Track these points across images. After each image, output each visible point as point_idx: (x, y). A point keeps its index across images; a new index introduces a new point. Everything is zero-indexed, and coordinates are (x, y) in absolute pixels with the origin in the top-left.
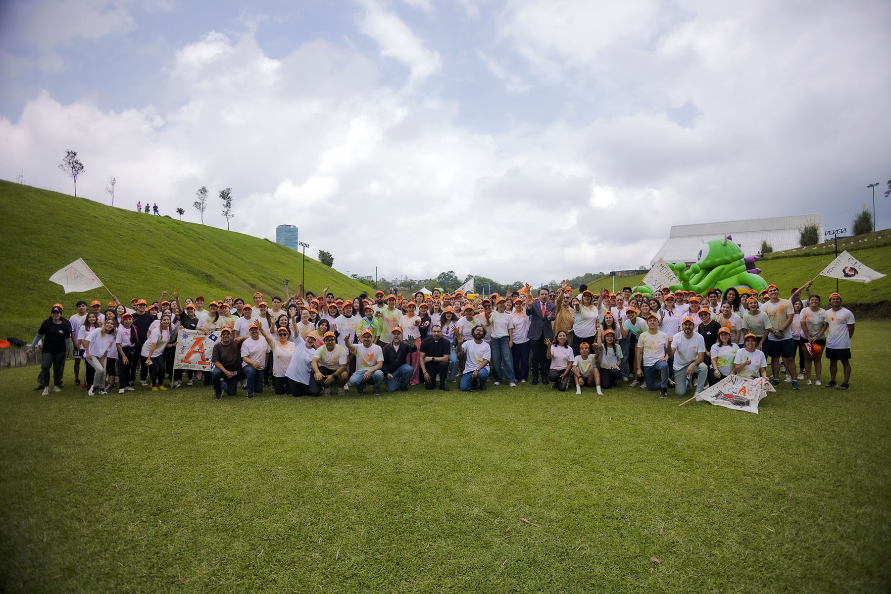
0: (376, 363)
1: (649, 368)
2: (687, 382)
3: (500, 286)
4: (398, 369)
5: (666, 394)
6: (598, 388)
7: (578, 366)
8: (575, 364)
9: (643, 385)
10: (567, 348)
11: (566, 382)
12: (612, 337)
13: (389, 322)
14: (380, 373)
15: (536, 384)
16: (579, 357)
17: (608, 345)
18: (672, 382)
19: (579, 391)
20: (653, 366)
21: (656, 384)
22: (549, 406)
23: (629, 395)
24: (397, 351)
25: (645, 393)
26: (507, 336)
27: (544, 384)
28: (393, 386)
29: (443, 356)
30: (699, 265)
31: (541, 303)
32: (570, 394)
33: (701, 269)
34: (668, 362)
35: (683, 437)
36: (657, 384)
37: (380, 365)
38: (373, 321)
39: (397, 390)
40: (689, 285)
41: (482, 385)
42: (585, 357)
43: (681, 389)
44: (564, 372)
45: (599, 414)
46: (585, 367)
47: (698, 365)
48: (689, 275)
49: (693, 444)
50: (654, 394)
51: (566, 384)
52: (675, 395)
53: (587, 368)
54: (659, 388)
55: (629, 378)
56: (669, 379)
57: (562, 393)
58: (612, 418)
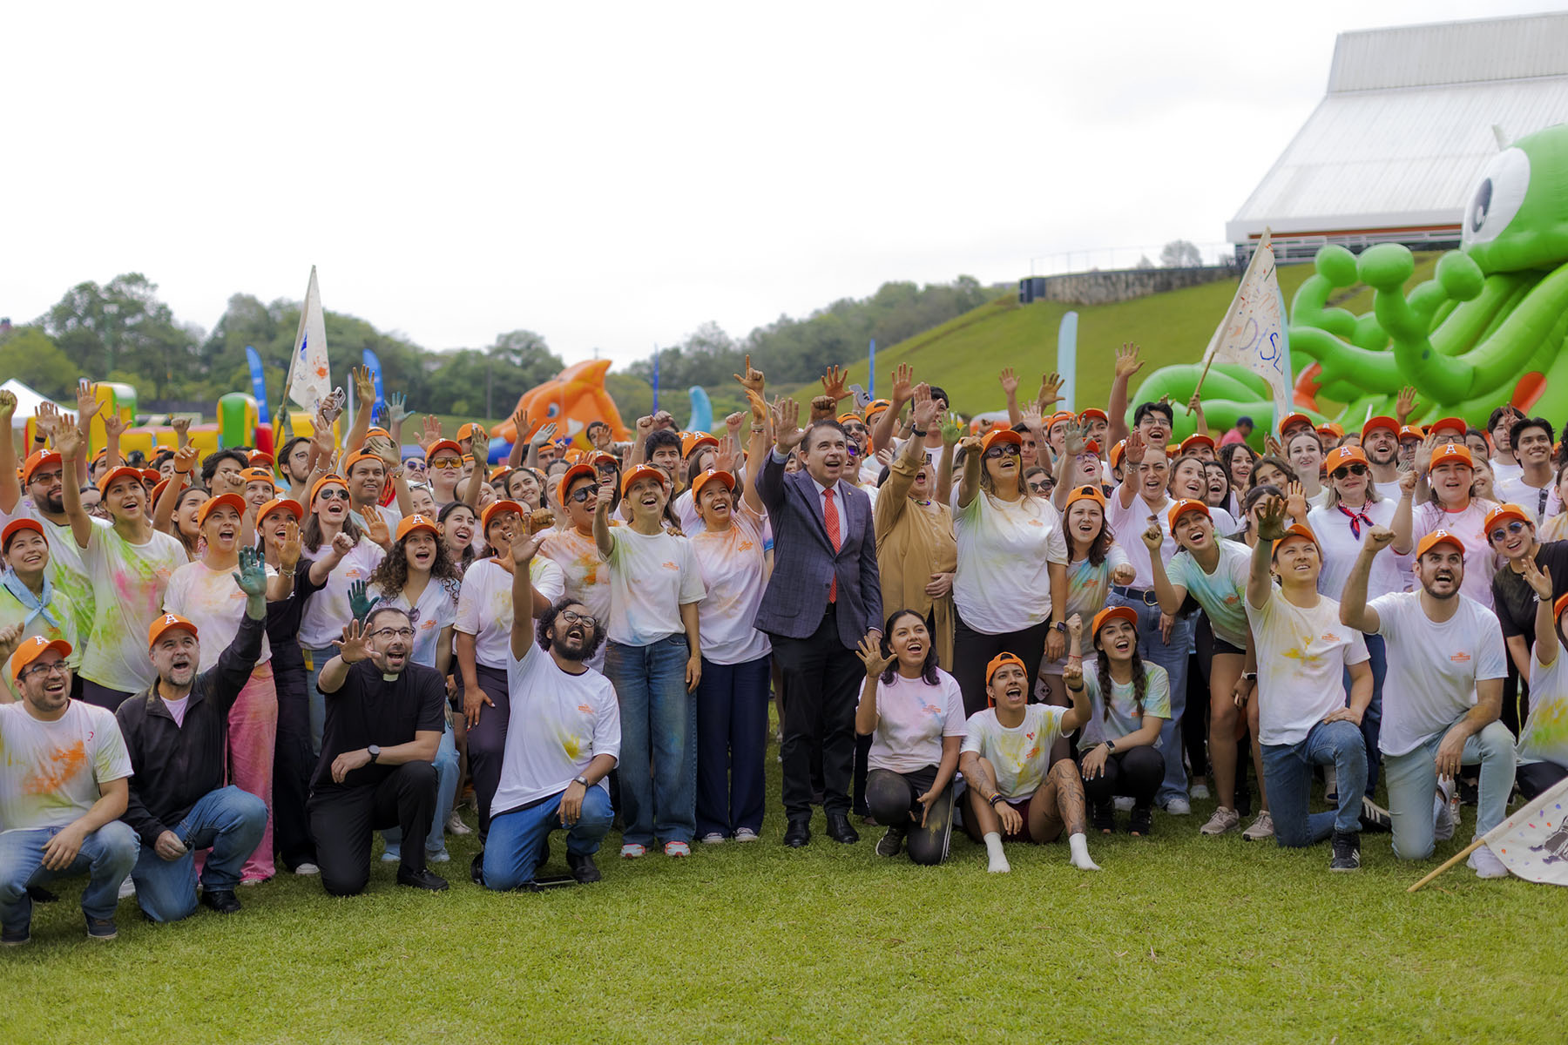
0: (97, 791)
1: (1285, 753)
2: (1438, 802)
3: (421, 358)
4: (195, 811)
5: (1356, 856)
6: (1078, 842)
7: (983, 754)
8: (971, 747)
9: (1256, 826)
10: (934, 681)
11: (939, 825)
12: (1127, 629)
13: (129, 596)
14: (121, 836)
15: (805, 842)
16: (985, 719)
17: (1113, 665)
18: (1374, 811)
19: (998, 859)
20: (1303, 744)
21: (1313, 818)
22: (897, 924)
23: (1207, 868)
24: (179, 721)
25: (1267, 856)
26: (675, 635)
27: (839, 839)
28: (172, 893)
29: (412, 738)
30: (1476, 254)
31: (820, 488)
32: (963, 874)
33: (1487, 275)
34: (1363, 728)
35: (1438, 1000)
36: (1318, 820)
37: (117, 799)
38: (49, 598)
39: (190, 913)
40: (1426, 355)
41: (573, 858)
42: (1013, 718)
43: (1413, 834)
44: (933, 778)
45: (1103, 938)
46: (1016, 758)
47: (1478, 732)
48: (1430, 307)
49: (1475, 1020)
50: (1305, 860)
51: (940, 835)
52: (1389, 857)
53: (1023, 759)
54: (1327, 836)
55: (1193, 802)
56: (1365, 799)
57: (926, 871)
58: (1158, 952)
